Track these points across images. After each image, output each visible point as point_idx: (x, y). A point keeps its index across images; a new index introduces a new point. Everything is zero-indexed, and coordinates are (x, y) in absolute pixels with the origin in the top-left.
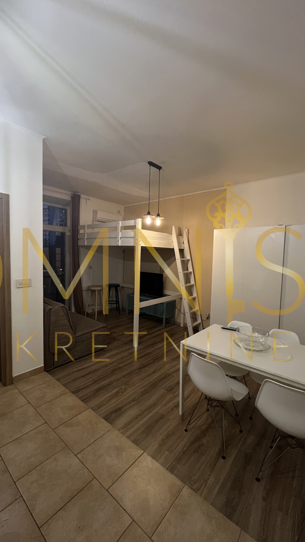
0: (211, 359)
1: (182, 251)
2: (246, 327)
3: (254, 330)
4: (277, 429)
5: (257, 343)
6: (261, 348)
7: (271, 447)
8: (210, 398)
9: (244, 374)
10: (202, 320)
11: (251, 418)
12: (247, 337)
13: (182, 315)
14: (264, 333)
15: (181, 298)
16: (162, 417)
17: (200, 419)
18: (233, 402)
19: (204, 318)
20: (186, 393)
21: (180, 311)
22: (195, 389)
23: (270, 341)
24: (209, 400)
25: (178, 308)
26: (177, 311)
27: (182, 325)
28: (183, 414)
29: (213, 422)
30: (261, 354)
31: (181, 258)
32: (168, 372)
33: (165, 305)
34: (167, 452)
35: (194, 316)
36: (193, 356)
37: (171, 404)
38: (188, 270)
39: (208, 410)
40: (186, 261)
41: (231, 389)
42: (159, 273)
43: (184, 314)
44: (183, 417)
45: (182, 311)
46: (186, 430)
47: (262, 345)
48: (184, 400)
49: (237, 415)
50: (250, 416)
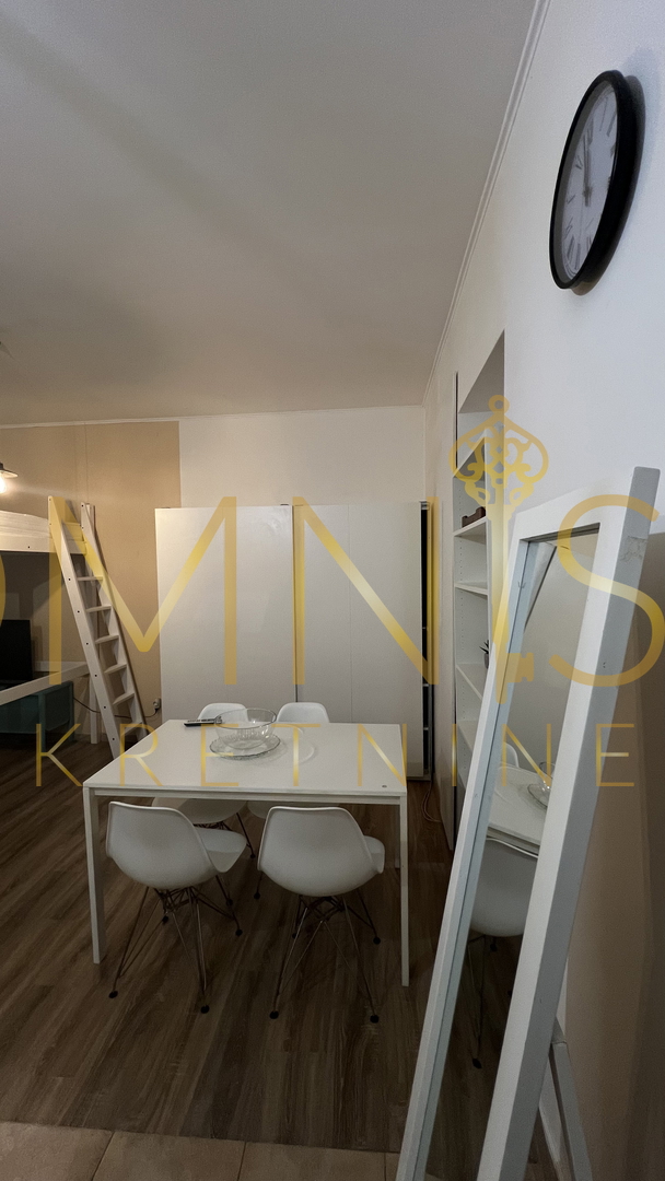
0: (163, 802)
1: (79, 561)
2: (234, 712)
3: (251, 715)
4: (301, 896)
5: (256, 739)
6: (264, 747)
7: (294, 936)
8: (168, 891)
9: (238, 810)
10: (144, 717)
11: (257, 896)
12: (236, 732)
13: (93, 715)
14: (269, 716)
15: (88, 675)
16: (45, 992)
17: (148, 949)
18: (218, 876)
19: (149, 711)
20: (108, 905)
21: (85, 706)
22: (133, 885)
23: (279, 730)
24: (164, 895)
25: (81, 699)
26: (77, 708)
27: (94, 741)
28: (103, 959)
29: (178, 942)
30: (266, 759)
31: (77, 576)
32: (58, 869)
33: (41, 700)
34: (61, 1079)
35: (123, 714)
36: (115, 809)
37: (70, 948)
38: (99, 604)
39: (165, 920)
40: (93, 584)
41: (208, 852)
42: (17, 618)
43: (98, 712)
44: (103, 969)
45: (92, 705)
46: (113, 995)
47: (266, 741)
48: (104, 923)
49: (230, 902)
50: (255, 892)
